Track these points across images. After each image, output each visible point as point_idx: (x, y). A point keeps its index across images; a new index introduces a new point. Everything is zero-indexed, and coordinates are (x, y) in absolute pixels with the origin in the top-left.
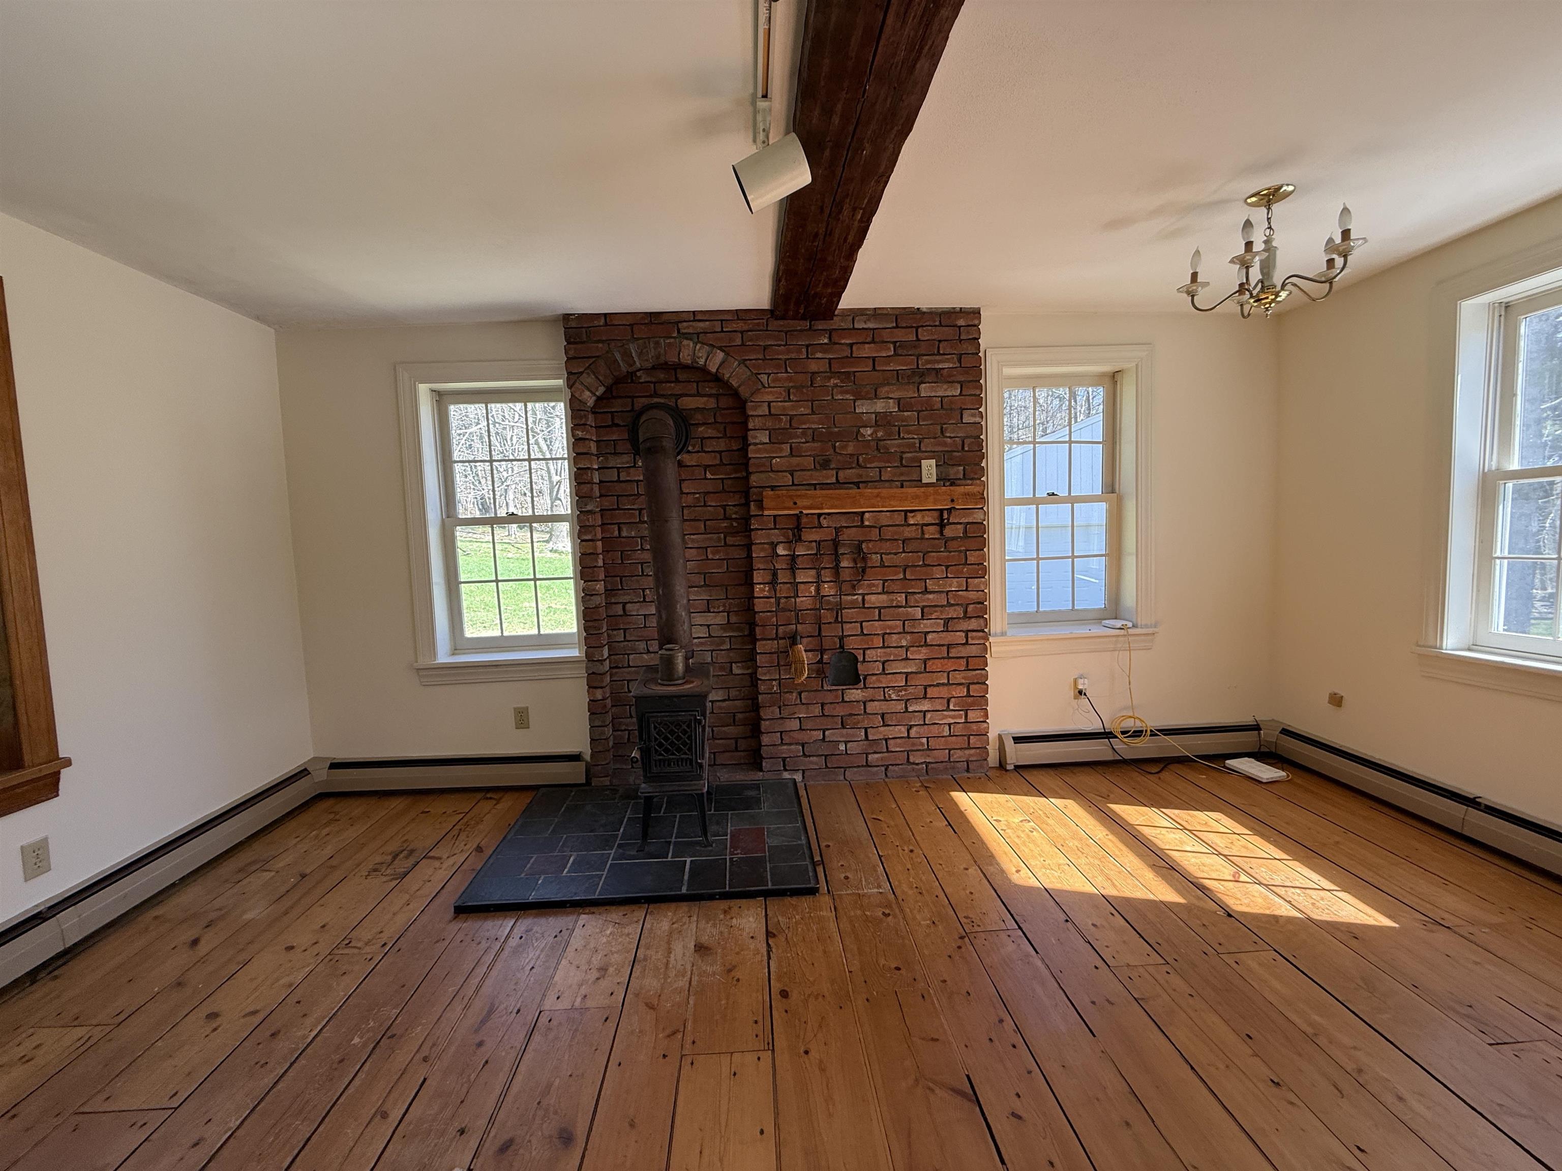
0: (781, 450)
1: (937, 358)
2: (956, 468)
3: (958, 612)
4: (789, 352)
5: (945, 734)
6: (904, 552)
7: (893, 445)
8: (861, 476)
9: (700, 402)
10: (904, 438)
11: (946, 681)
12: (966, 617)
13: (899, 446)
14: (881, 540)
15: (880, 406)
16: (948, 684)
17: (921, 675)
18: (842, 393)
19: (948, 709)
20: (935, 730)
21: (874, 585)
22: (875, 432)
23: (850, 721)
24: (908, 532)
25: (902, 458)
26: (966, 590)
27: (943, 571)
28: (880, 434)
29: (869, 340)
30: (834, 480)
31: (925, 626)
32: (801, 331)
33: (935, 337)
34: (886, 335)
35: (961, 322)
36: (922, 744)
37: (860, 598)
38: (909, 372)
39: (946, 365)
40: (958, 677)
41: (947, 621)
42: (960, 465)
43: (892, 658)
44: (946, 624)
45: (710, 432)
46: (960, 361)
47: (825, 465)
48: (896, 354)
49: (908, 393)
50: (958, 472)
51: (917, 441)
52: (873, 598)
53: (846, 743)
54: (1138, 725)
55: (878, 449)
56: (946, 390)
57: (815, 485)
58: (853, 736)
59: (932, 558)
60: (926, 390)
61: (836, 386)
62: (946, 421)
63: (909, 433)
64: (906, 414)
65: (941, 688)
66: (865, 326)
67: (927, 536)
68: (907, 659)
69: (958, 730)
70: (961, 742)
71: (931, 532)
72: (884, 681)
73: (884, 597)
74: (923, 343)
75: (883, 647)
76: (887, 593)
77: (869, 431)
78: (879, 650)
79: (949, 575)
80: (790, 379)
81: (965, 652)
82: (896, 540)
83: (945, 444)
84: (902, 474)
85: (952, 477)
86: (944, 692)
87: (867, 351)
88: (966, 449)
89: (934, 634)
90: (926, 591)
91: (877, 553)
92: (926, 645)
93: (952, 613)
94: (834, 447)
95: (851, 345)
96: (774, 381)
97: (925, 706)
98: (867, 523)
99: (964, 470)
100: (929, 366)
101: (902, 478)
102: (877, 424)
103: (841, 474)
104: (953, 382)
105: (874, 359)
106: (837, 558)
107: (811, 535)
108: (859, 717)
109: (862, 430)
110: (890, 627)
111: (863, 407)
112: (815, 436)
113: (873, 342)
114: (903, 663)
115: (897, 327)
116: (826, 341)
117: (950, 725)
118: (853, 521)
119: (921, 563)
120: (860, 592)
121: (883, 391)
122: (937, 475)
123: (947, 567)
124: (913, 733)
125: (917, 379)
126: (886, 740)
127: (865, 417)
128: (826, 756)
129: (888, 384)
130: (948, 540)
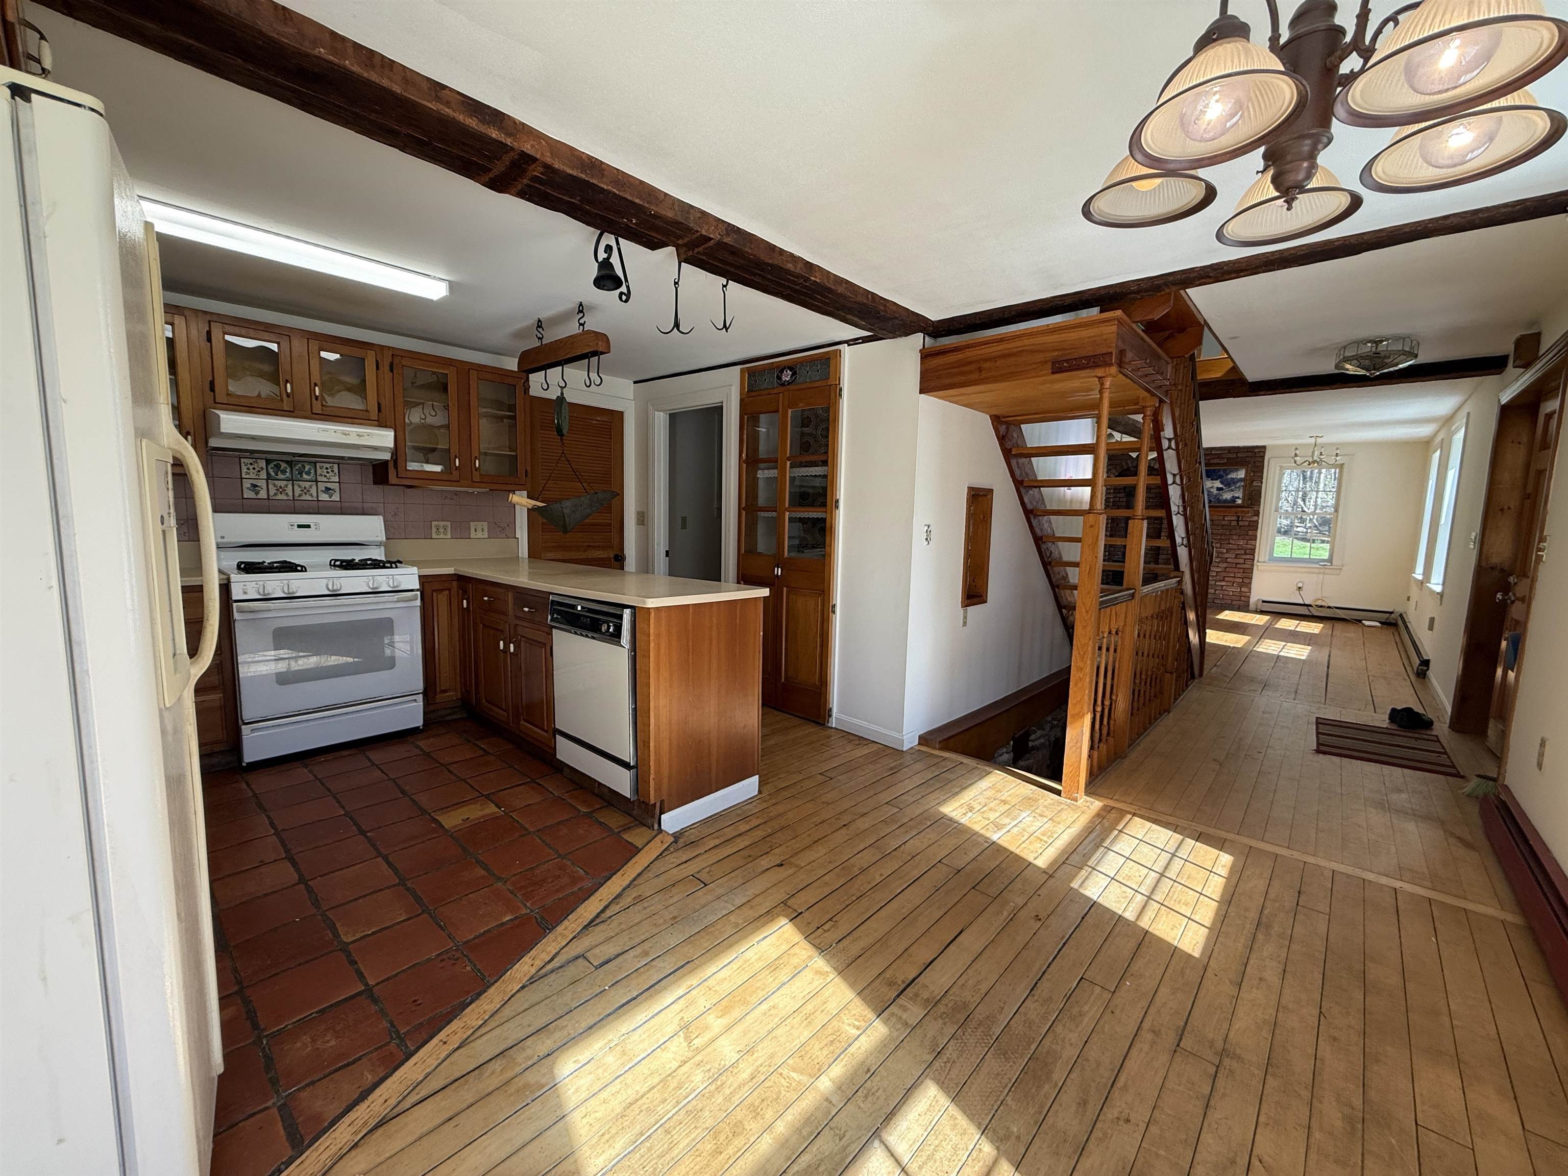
3: (1243, 552)
12: (1245, 554)
16: (1235, 577)
17: (1223, 573)
19: (1233, 586)
20: (1226, 593)
24: (1223, 523)
26: (1247, 544)
27: (1238, 537)
29: (1217, 457)
31: (1227, 555)
33: (1247, 455)
34: (1224, 456)
35: (1257, 450)
40: (1239, 575)
41: (1237, 555)
54: (1324, 604)
59: (1233, 532)
66: (1216, 453)
68: (1218, 566)
69: (1236, 594)
70: (1238, 598)
71: (1234, 523)
79: (1240, 539)
81: (1243, 566)
82: (1219, 525)
86: (1232, 579)
88: (1253, 494)
89: (1230, 559)
90: (1229, 544)
92: (1227, 562)
93: (1239, 552)
97: (1223, 583)
99: (1251, 502)
115: (1229, 453)
117: (1233, 592)
119: (1228, 534)
123: (1240, 536)
124: (1217, 592)
130: (1241, 526)
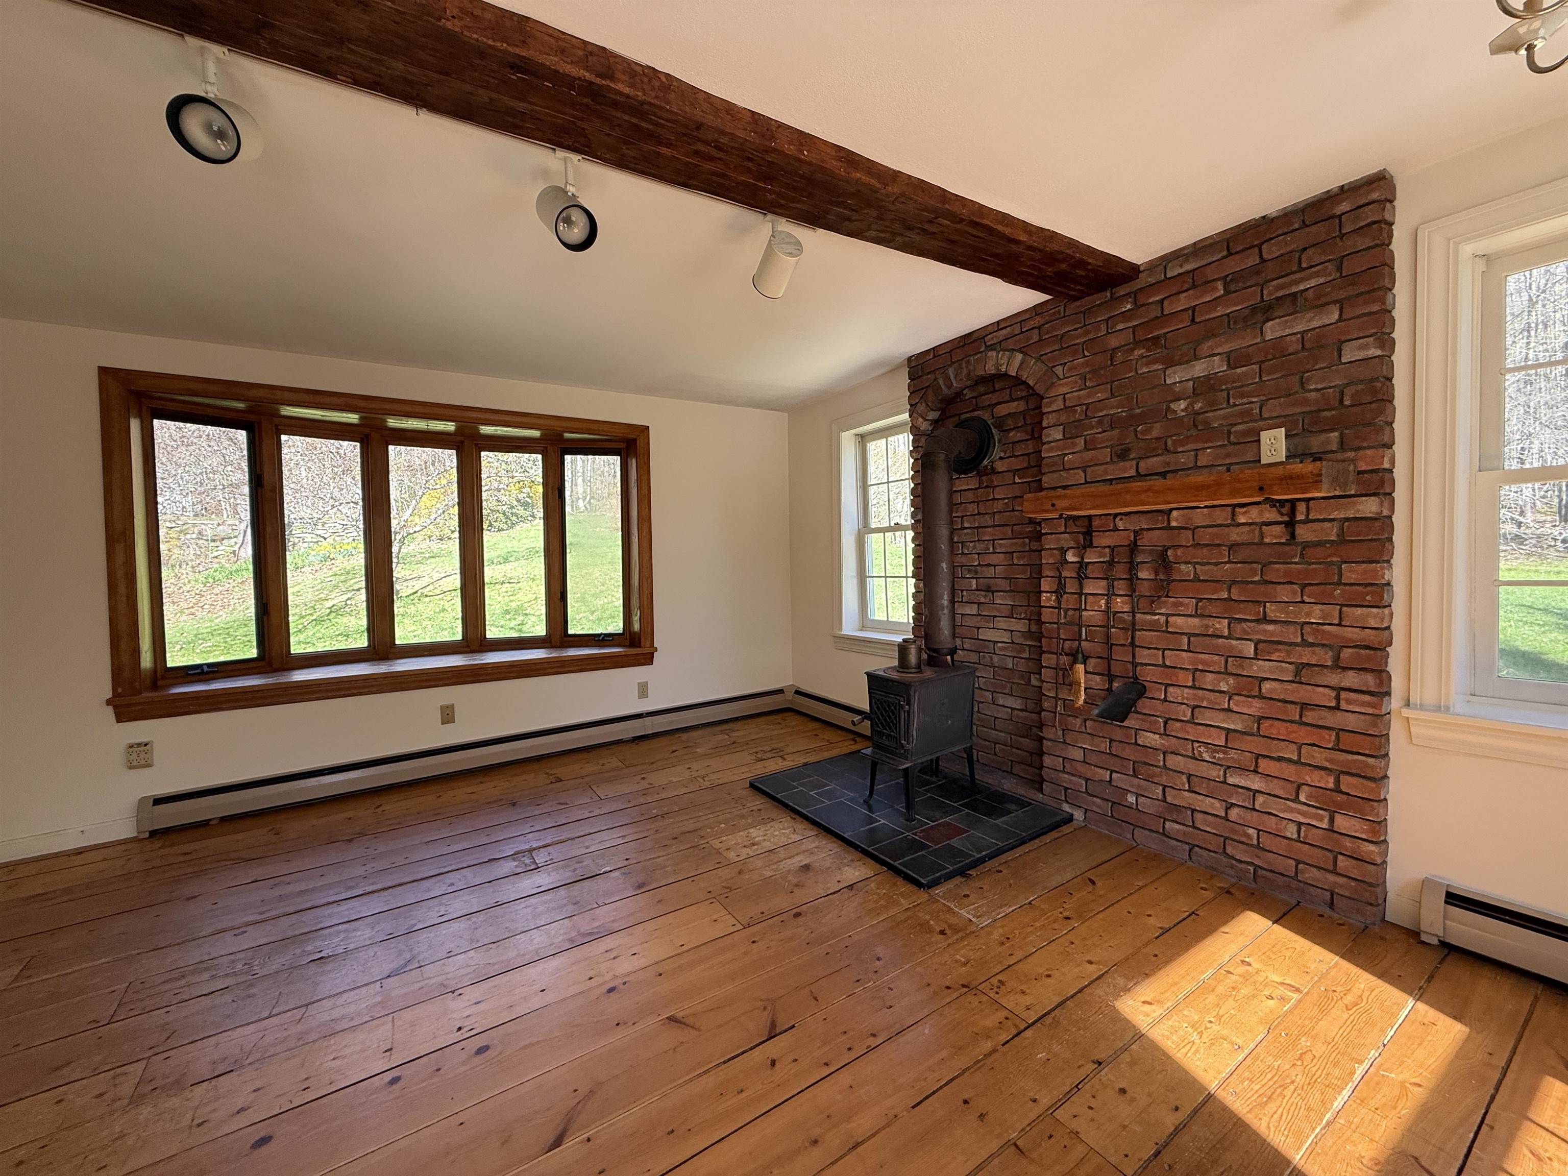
0: (1074, 445)
1: (1297, 276)
2: (1323, 436)
3: (1327, 658)
4: (1087, 333)
5: (1289, 835)
6: (1229, 562)
7: (1216, 419)
8: (1168, 464)
9: (1012, 407)
10: (1235, 405)
11: (1296, 758)
12: (1338, 666)
13: (1225, 417)
14: (1197, 545)
15: (1199, 369)
16: (1298, 762)
17: (1250, 738)
18: (1147, 364)
19: (1296, 800)
20: (1271, 824)
21: (1182, 604)
22: (1191, 404)
23: (1143, 769)
24: (1236, 535)
25: (1229, 432)
26: (1340, 625)
27: (1295, 593)
28: (1198, 406)
29: (1186, 286)
30: (1132, 472)
31: (1259, 668)
32: (1101, 304)
33: (1294, 246)
34: (1211, 274)
35: (1344, 207)
36: (1248, 836)
37: (1163, 619)
38: (1247, 311)
39: (1312, 283)
40: (1319, 757)
41: (1300, 668)
42: (1333, 430)
43: (1205, 704)
44: (1297, 673)
45: (1020, 436)
46: (1340, 268)
47: (1123, 455)
48: (1227, 292)
49: (1244, 341)
50: (1328, 441)
51: (1258, 405)
52: (1180, 621)
53: (1138, 796)
55: (1196, 426)
56: (1310, 320)
57: (1111, 480)
58: (1146, 790)
59: (1277, 571)
60: (1272, 330)
61: (1142, 357)
62: (1308, 367)
63: (1243, 396)
64: (1239, 371)
65: (1284, 765)
66: (1181, 271)
67: (1267, 540)
68: (1229, 710)
69: (1315, 837)
70: (1321, 858)
71: (1275, 535)
72: (1192, 733)
73: (1196, 621)
74: (1269, 263)
75: (1193, 687)
76: (1202, 616)
77: (1183, 404)
78: (1186, 690)
79: (1306, 599)
80: (1087, 364)
81: (1332, 719)
82: (1219, 545)
83: (1306, 402)
84: (1228, 456)
85: (1315, 450)
86: (1289, 771)
87: (1184, 302)
88: (1347, 403)
89: (1274, 684)
90: (1265, 620)
91: (1186, 563)
92: (1261, 697)
93: (1307, 656)
94: (1136, 431)
95: (1162, 301)
96: (1070, 369)
97: (1256, 783)
98: (1174, 524)
99: (1342, 436)
100: (1280, 294)
101: (1228, 461)
102: (1196, 393)
103: (1142, 464)
104: (1328, 304)
105: (1194, 308)
106: (1132, 567)
107: (1103, 540)
108: (1158, 770)
109: (1172, 406)
110: (1203, 662)
111: (1175, 376)
112: (1114, 423)
113: (1194, 286)
114: (1222, 715)
115: (1230, 254)
116: (1129, 307)
117: (1300, 824)
118: (1157, 522)
119: (1257, 578)
120: (1163, 611)
121: (1205, 347)
122: (1288, 449)
123: (1304, 587)
124: (1234, 814)
125: (1260, 317)
126: (1193, 811)
127: (1178, 388)
128: (1113, 803)
129: (1214, 336)
130: (1306, 545)
